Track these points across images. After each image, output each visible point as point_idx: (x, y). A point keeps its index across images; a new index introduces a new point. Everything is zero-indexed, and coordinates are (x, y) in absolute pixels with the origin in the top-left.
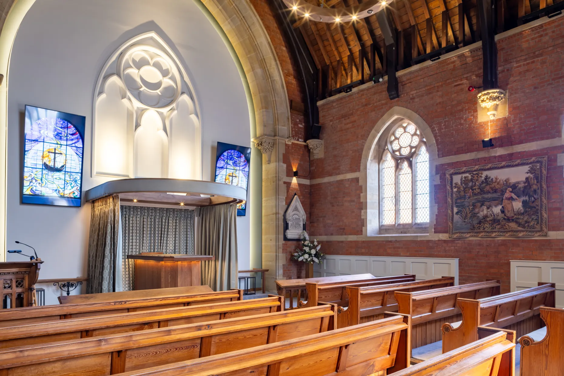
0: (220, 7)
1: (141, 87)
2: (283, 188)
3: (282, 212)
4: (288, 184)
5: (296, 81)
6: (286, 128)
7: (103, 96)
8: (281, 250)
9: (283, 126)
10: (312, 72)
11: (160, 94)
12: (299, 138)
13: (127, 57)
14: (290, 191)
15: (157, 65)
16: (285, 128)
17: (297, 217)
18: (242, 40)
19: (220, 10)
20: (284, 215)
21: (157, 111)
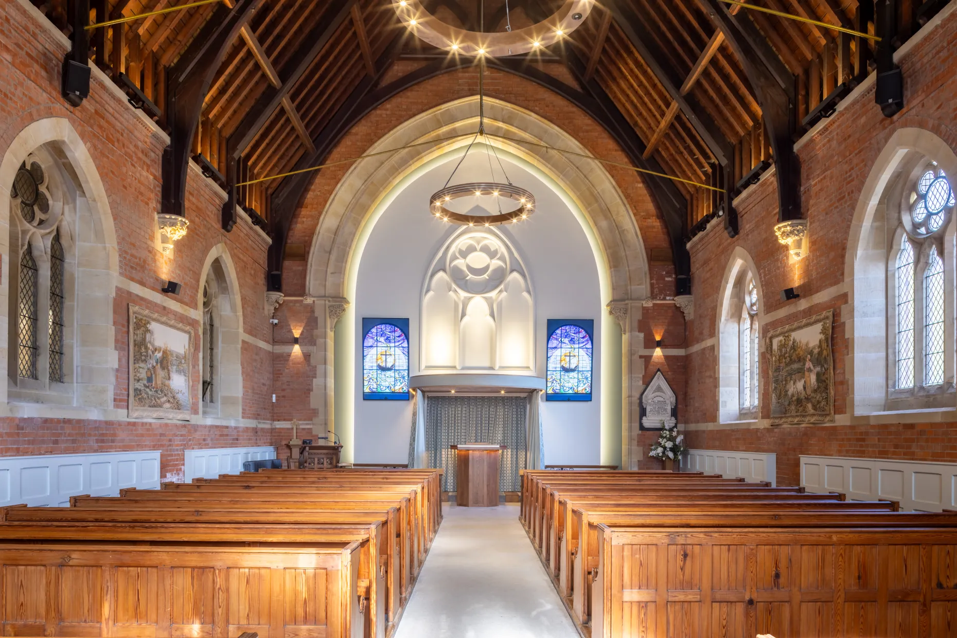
0: (549, 166)
1: (468, 275)
2: (640, 364)
3: (636, 395)
4: (647, 359)
5: (660, 222)
6: (644, 286)
7: (431, 293)
8: (635, 442)
9: (638, 285)
10: (678, 206)
11: (487, 278)
12: (666, 295)
13: (453, 249)
14: (651, 367)
15: (486, 249)
16: (642, 288)
17: (662, 399)
18: (579, 194)
19: (550, 169)
20: (641, 399)
21: (484, 297)
